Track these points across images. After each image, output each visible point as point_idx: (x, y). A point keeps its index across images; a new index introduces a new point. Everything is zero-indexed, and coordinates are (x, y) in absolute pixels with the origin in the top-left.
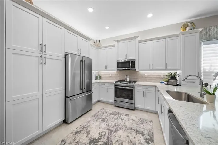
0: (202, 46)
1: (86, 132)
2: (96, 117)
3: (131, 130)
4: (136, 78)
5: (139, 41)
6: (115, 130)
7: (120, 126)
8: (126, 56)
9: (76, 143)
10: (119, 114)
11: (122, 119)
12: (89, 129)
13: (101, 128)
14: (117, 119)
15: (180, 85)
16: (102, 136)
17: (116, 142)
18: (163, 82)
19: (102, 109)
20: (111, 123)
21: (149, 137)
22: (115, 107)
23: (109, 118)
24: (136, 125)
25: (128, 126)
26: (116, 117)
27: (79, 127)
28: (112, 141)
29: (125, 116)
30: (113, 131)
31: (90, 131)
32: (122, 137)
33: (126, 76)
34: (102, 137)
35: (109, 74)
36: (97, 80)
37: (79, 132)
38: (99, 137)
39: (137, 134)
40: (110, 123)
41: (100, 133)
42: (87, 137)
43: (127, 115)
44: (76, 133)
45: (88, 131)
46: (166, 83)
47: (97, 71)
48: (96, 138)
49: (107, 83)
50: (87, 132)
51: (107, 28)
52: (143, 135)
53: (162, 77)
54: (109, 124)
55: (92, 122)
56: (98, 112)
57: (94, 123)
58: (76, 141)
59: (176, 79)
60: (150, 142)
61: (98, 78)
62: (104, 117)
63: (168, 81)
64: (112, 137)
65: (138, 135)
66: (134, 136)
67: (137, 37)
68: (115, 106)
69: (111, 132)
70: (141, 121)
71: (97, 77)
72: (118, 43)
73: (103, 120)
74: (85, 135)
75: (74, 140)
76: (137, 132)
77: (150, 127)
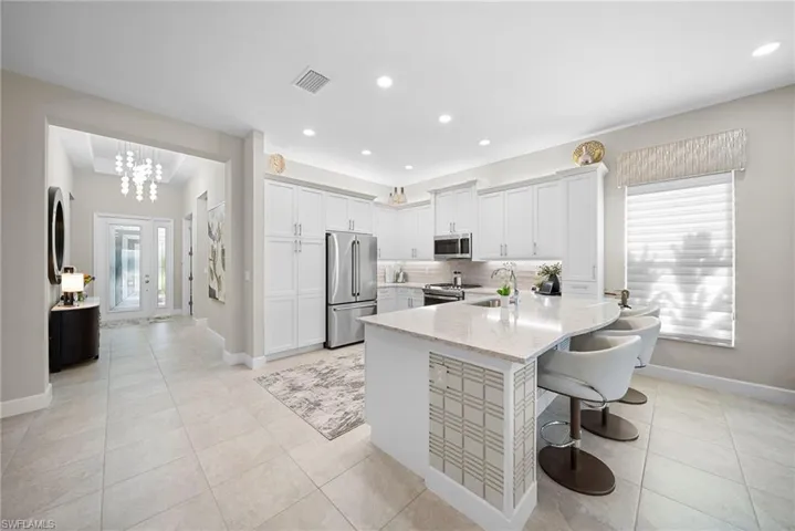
0: (627, 198)
5: (479, 191)
15: (560, 294)
33: (455, 273)
36: (396, 281)
47: (399, 262)
49: (415, 288)
61: (400, 279)
63: (542, 286)
67: (475, 182)
71: (398, 276)
72: (436, 197)
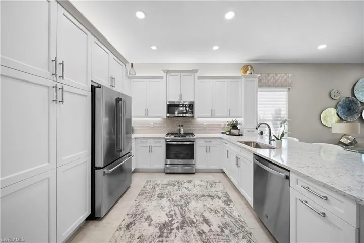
1: (144, 220)
2: (146, 195)
3: (204, 197)
4: (192, 128)
5: (198, 77)
6: (185, 203)
7: (189, 197)
8: (180, 96)
9: (139, 240)
10: (178, 183)
11: (185, 188)
12: (146, 215)
13: (164, 207)
14: (178, 189)
15: (242, 135)
16: (172, 216)
17: (195, 216)
18: (225, 133)
19: (147, 182)
20: (175, 196)
21: (226, 199)
22: (167, 175)
23: (167, 191)
24: (206, 190)
25: (198, 193)
26: (176, 187)
27: (126, 217)
28: (190, 217)
29: (188, 184)
30: (184, 205)
31: (149, 216)
32: (198, 209)
33: (179, 126)
34: (174, 217)
35: (150, 124)
37: (131, 223)
38: (170, 219)
39: (212, 199)
40: (172, 197)
41: (168, 214)
42: (150, 225)
43: (190, 182)
44: (128, 227)
45: (146, 217)
46: (228, 133)
48: (165, 221)
49: (151, 138)
50: (146, 219)
51: (154, 48)
52: (219, 198)
53: (223, 126)
54: (172, 199)
55: (144, 204)
56: (144, 187)
57: (147, 204)
58: (137, 237)
59: (237, 128)
60: (229, 203)
62: (158, 191)
63: (230, 131)
64: (186, 213)
65: (214, 200)
66: (211, 202)
67: (197, 71)
68: (167, 173)
69: (181, 208)
70: (209, 184)
72: (168, 75)
73: (161, 196)
74: (146, 224)
75: (132, 236)
76: (212, 197)
77: (221, 189)
